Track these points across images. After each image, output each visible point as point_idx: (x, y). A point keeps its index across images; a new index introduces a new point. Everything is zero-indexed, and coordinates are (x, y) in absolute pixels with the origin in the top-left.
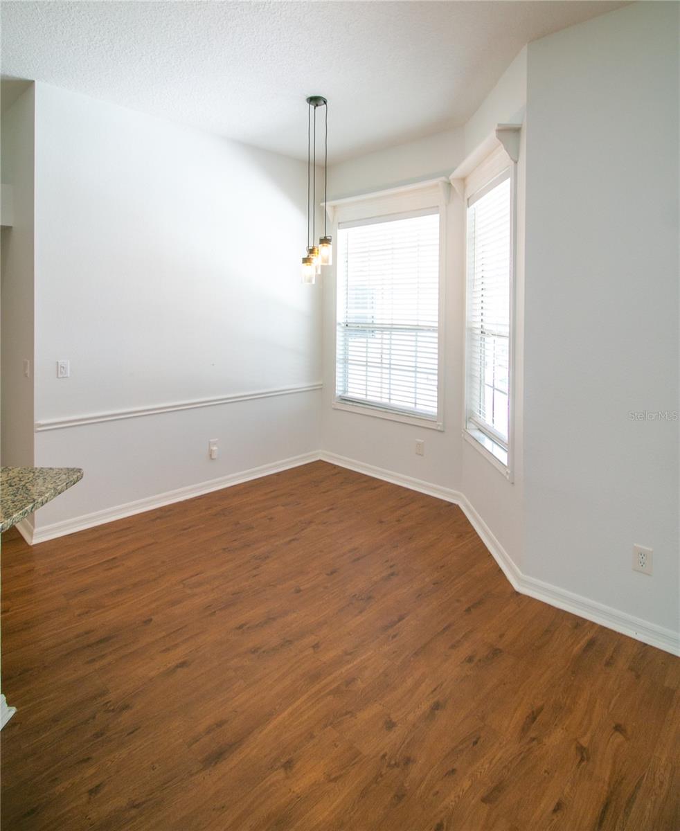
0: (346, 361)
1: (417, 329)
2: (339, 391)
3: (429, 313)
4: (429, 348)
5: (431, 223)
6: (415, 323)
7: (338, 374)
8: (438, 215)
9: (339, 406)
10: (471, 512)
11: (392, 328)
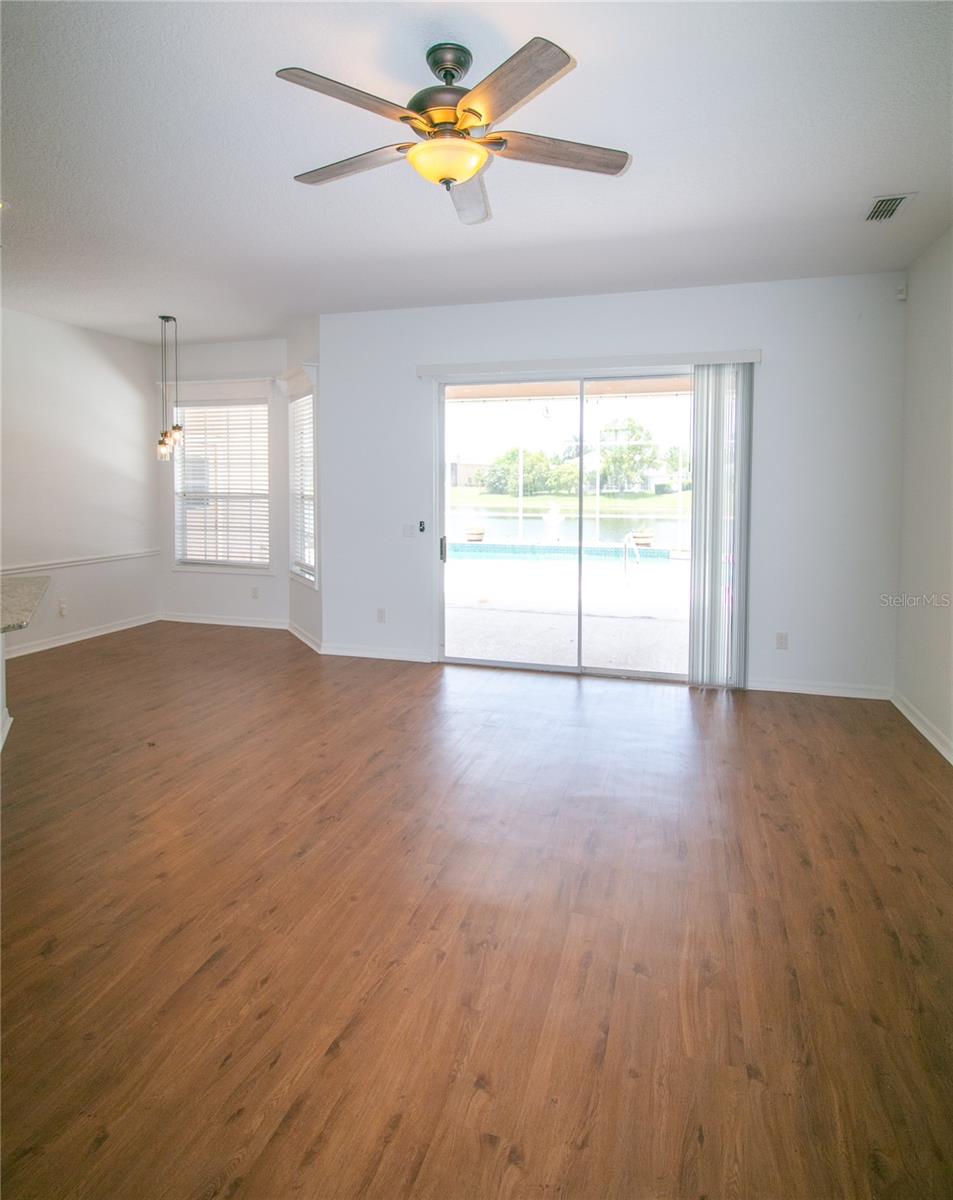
0: (184, 527)
1: (252, 496)
2: (178, 555)
3: (261, 482)
4: (261, 512)
5: (260, 413)
6: (249, 491)
7: (177, 540)
8: (265, 408)
9: (178, 568)
10: (300, 633)
11: (228, 497)
